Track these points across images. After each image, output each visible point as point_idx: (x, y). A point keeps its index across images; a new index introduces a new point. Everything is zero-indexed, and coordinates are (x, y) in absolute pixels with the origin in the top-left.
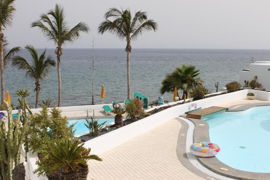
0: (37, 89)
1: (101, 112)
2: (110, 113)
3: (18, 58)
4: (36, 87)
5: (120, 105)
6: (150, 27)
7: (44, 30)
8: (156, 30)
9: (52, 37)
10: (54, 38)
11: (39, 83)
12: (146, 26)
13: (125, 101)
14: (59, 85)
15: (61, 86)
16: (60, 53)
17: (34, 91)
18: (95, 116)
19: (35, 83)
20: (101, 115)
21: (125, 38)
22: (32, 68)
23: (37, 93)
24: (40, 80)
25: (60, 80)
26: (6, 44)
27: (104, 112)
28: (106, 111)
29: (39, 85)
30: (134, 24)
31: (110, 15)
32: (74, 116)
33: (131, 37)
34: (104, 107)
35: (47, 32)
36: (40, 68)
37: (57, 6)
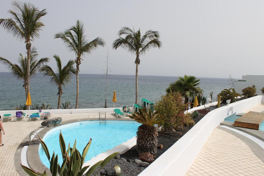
0: (60, 93)
1: (112, 114)
2: (120, 116)
3: (46, 67)
4: (59, 91)
5: (129, 109)
6: (156, 45)
7: (66, 42)
8: (160, 47)
9: (73, 48)
10: (74, 49)
11: (61, 88)
12: (153, 44)
13: (133, 106)
14: (77, 90)
15: (78, 91)
16: (79, 62)
17: (57, 95)
18: (106, 117)
19: (58, 88)
20: (113, 117)
21: (135, 52)
22: (56, 75)
23: (59, 97)
24: (62, 86)
25: (78, 86)
26: (36, 55)
27: (115, 115)
28: (117, 114)
29: (61, 90)
30: (143, 40)
31: (123, 33)
32: (87, 117)
33: (140, 52)
34: (115, 110)
35: (68, 44)
36: (63, 76)
37: (78, 22)
